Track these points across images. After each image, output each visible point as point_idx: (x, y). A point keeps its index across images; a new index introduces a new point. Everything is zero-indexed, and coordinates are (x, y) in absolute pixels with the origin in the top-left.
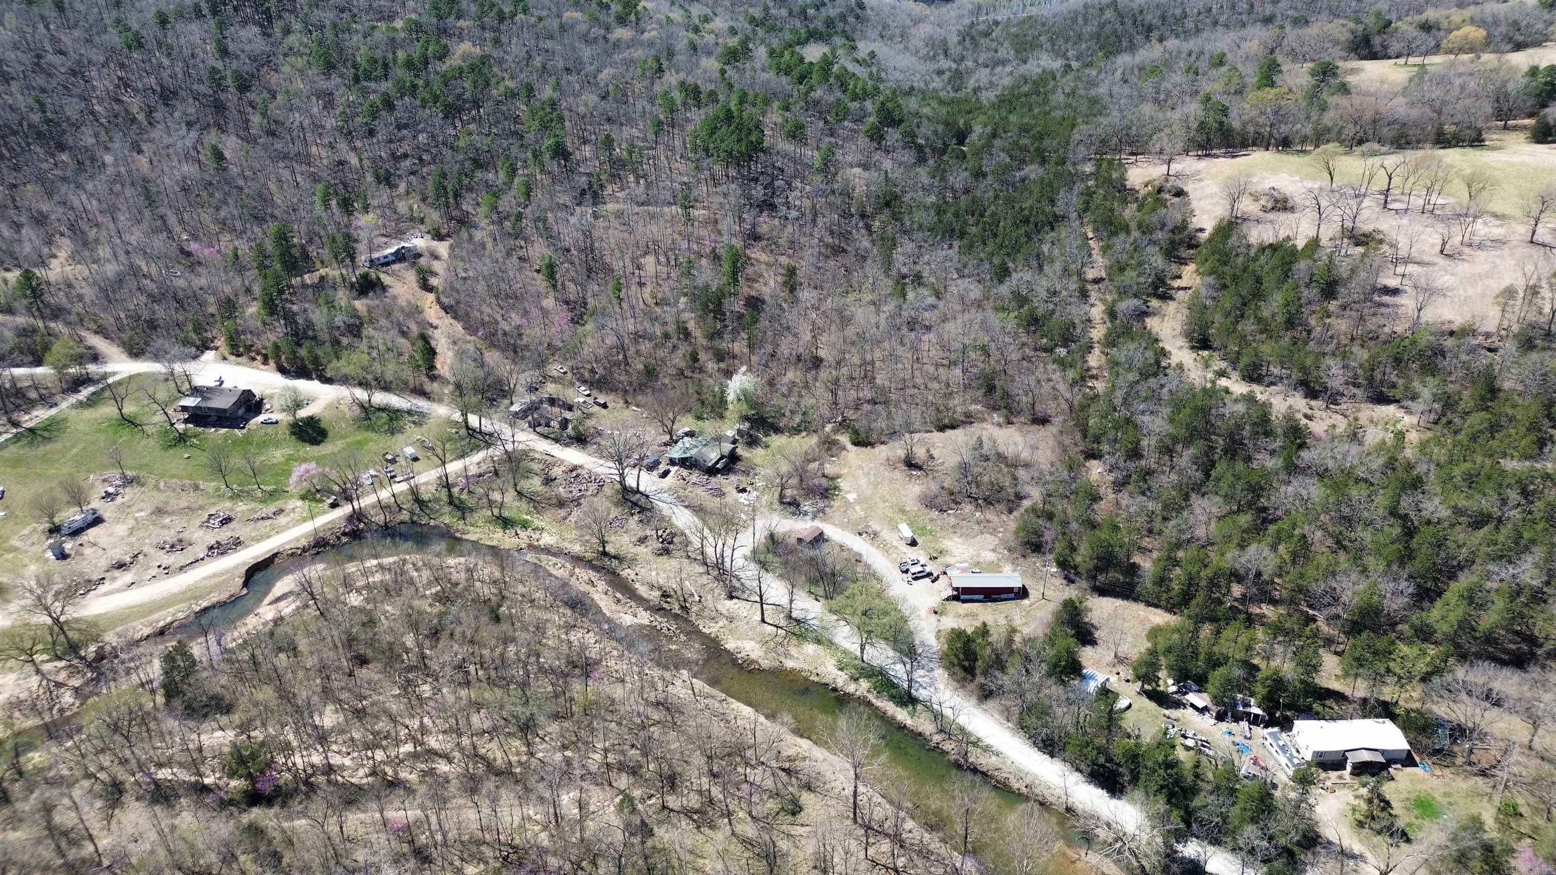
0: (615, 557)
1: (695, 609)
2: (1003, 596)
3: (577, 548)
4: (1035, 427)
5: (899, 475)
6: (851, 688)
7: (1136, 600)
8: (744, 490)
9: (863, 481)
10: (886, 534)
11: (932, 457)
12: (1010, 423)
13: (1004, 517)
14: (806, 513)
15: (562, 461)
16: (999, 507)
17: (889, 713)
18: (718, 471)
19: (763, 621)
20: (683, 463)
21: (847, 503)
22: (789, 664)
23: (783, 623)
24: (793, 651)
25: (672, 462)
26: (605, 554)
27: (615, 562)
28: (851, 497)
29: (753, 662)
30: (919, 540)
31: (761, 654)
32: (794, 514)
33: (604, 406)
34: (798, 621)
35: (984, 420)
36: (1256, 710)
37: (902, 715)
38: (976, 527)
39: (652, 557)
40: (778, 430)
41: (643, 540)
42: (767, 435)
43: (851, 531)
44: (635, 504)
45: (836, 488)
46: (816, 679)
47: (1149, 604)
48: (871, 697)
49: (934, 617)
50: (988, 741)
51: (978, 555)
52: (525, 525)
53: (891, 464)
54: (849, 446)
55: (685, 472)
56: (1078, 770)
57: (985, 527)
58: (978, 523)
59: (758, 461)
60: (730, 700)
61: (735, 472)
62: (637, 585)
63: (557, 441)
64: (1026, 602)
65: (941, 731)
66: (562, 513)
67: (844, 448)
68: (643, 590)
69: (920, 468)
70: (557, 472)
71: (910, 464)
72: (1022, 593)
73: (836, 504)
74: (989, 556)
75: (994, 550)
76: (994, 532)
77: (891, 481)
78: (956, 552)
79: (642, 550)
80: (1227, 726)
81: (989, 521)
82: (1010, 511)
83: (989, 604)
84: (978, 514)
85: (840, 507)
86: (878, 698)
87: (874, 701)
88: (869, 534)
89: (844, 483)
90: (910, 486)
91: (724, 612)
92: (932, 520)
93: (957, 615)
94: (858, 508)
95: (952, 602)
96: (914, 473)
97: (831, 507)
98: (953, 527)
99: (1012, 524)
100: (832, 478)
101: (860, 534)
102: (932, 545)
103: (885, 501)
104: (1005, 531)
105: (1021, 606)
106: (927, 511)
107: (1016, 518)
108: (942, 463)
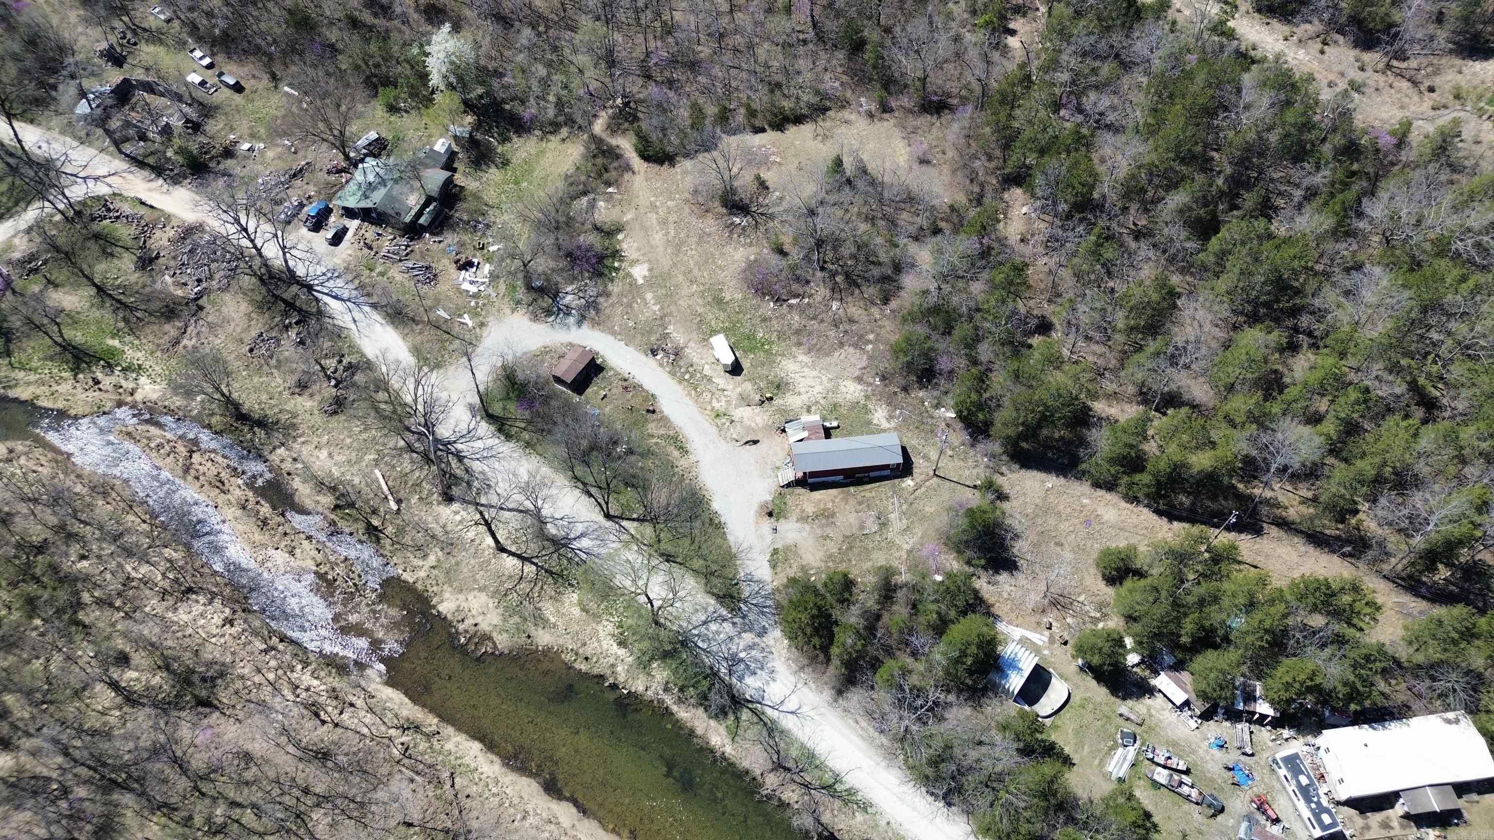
1: (389, 529)
2: (874, 474)
4: (926, 120)
5: (713, 225)
7: (1080, 476)
8: (467, 265)
9: (657, 238)
10: (693, 353)
11: (763, 185)
12: (886, 109)
13: (876, 312)
14: (567, 311)
15: (168, 217)
16: (868, 291)
17: (699, 731)
18: (424, 229)
19: (501, 547)
21: (633, 284)
22: (543, 638)
23: (532, 549)
24: (548, 610)
25: (350, 213)
26: (241, 417)
28: (639, 273)
29: (485, 638)
30: (745, 364)
31: (497, 620)
32: (548, 312)
33: (238, 88)
34: (556, 544)
35: (844, 104)
36: (1264, 708)
37: (719, 735)
38: (832, 333)
39: (318, 419)
41: (305, 383)
42: (505, 140)
43: (640, 348)
44: (290, 305)
45: (616, 254)
46: (583, 667)
47: (1097, 485)
48: (669, 700)
49: (767, 524)
50: (851, 780)
51: (835, 390)
52: (109, 364)
53: (700, 202)
54: (636, 162)
55: (370, 232)
58: (836, 324)
59: (490, 195)
60: (450, 730)
61: (453, 227)
62: (296, 484)
63: (158, 171)
64: (908, 482)
65: (779, 766)
66: (171, 329)
67: (628, 168)
69: (745, 210)
70: (161, 240)
71: (730, 201)
72: (905, 469)
73: (615, 288)
74: (852, 391)
75: (859, 379)
76: (859, 342)
77: (703, 237)
78: (802, 385)
79: (301, 403)
80: (1219, 728)
81: (851, 321)
82: (886, 301)
83: (852, 489)
84: (835, 305)
85: (621, 294)
86: (680, 701)
87: (675, 708)
88: (666, 353)
89: (628, 244)
90: (729, 249)
91: (438, 531)
92: (764, 320)
93: (803, 518)
94: (649, 296)
95: (799, 490)
96: (737, 220)
97: (608, 295)
98: (798, 332)
99: (888, 325)
100: (609, 232)
101: (654, 353)
102: (765, 371)
103: (692, 282)
104: (876, 341)
105: (901, 492)
106: (756, 301)
107: (894, 315)
108: (781, 199)
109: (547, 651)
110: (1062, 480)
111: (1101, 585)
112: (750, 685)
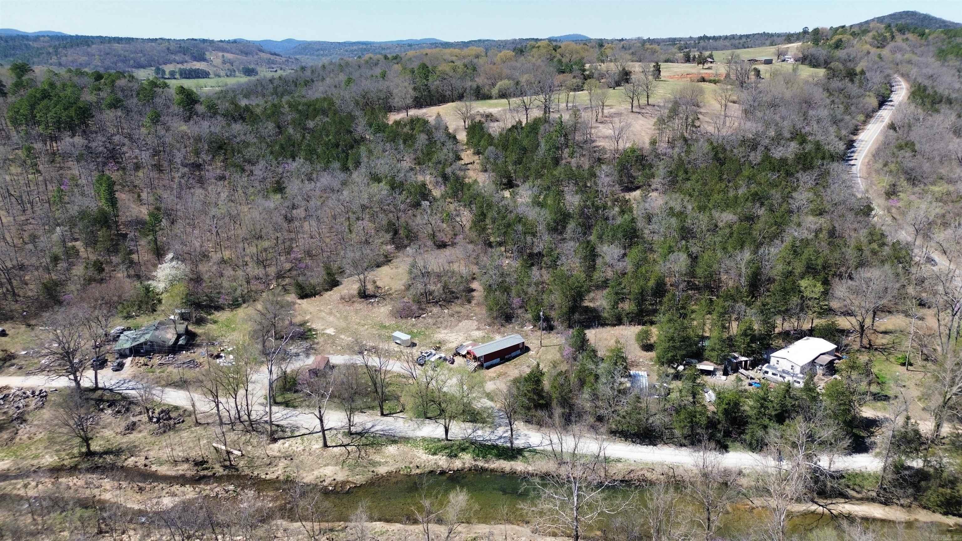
0: (108, 452)
1: (242, 463)
2: (513, 354)
3: (49, 460)
4: (441, 251)
5: (360, 305)
6: (457, 464)
7: (604, 325)
8: (219, 356)
9: (331, 319)
10: (384, 345)
11: (378, 287)
13: (468, 306)
14: (297, 355)
16: (459, 301)
17: (507, 469)
18: (182, 348)
19: (326, 445)
20: (136, 351)
21: (329, 336)
22: (382, 470)
23: (346, 441)
24: (377, 458)
25: (122, 355)
26: (90, 454)
27: (109, 459)
28: (330, 331)
29: (344, 483)
30: (416, 341)
31: (347, 473)
32: (285, 359)
33: (3, 334)
34: (360, 434)
35: (398, 257)
36: (743, 359)
37: (519, 466)
38: (452, 319)
39: (153, 439)
40: (219, 308)
41: (132, 427)
42: (210, 314)
43: (351, 354)
44: (99, 401)
45: (311, 330)
46: (418, 471)
47: (614, 325)
48: (481, 463)
51: (470, 335)
53: (347, 300)
54: (299, 301)
55: (142, 360)
56: (682, 445)
57: (460, 317)
58: (452, 315)
59: (215, 333)
61: (199, 346)
62: (154, 468)
64: (531, 353)
65: (562, 463)
67: (295, 304)
68: (164, 470)
69: (374, 296)
71: (364, 295)
72: (525, 349)
73: (320, 340)
74: (478, 333)
75: (478, 329)
76: (468, 318)
77: (356, 312)
78: (451, 339)
79: (134, 436)
80: (734, 376)
81: (458, 312)
82: (469, 302)
83: (507, 363)
84: (446, 311)
85: (325, 341)
86: (487, 462)
87: (486, 465)
88: (369, 350)
89: (315, 325)
90: (375, 310)
91: (278, 454)
92: (413, 325)
93: (493, 379)
94: (343, 337)
95: (482, 370)
96: (373, 301)
97: (318, 343)
98: (434, 324)
99: (477, 309)
100: (302, 324)
101: (361, 353)
102: (428, 341)
103: (363, 326)
104: (476, 315)
105: (531, 356)
106: (404, 321)
107: (478, 304)
108: (391, 289)
109: (390, 473)
111: (645, 353)
112: (519, 443)
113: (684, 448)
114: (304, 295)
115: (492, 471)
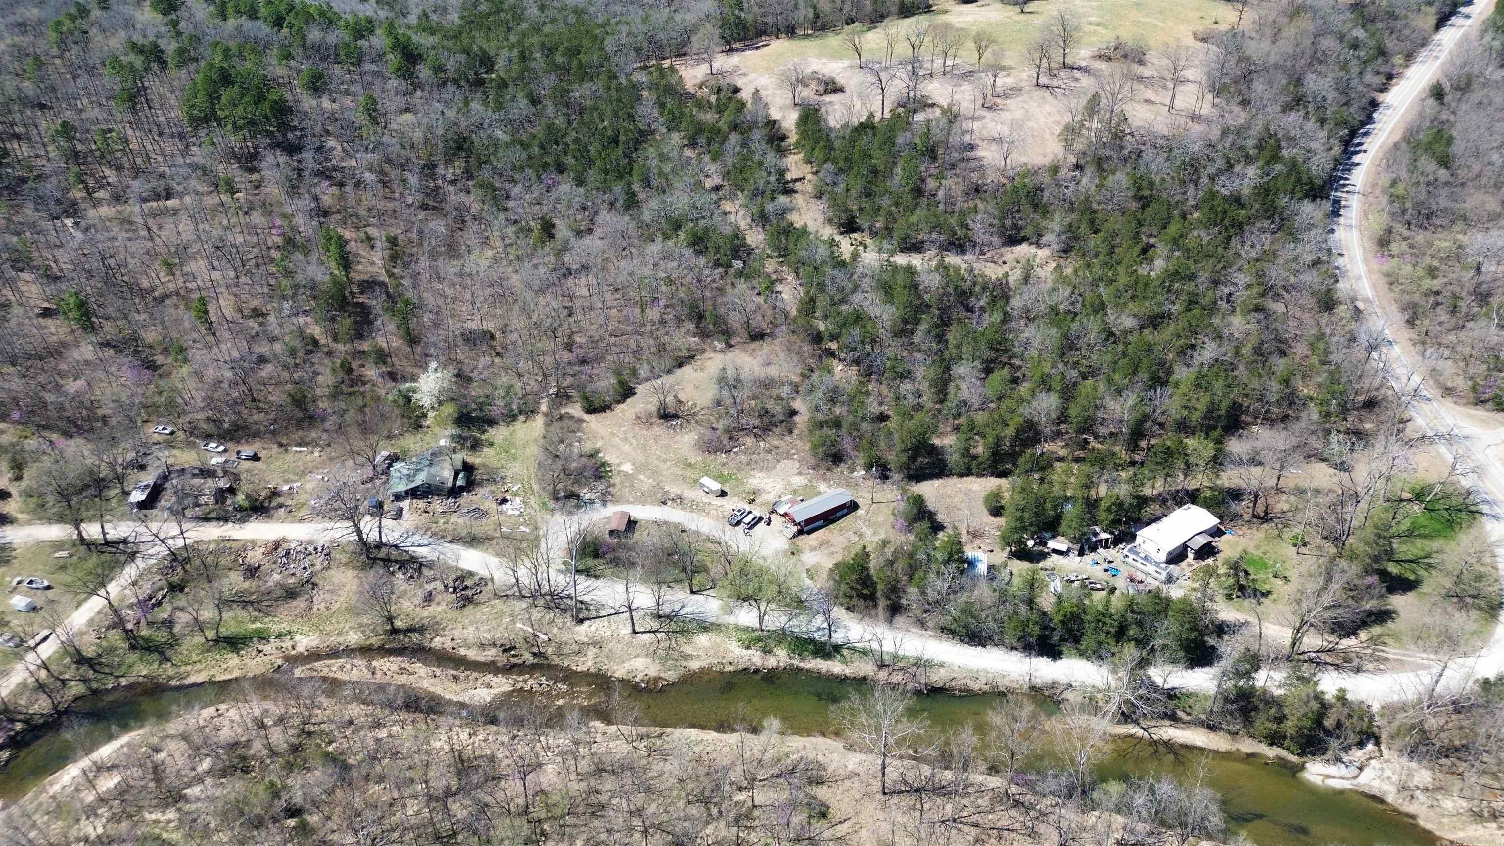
0: (411, 630)
1: (550, 651)
2: (839, 515)
3: (353, 639)
4: (756, 345)
5: (659, 429)
6: (772, 662)
7: (949, 475)
8: (504, 501)
9: (626, 448)
10: (690, 494)
11: (680, 402)
12: (730, 345)
13: (788, 438)
14: (592, 502)
15: (254, 543)
16: (778, 430)
17: (824, 670)
18: (462, 489)
19: (635, 632)
20: (413, 493)
21: (626, 475)
22: (695, 665)
23: (655, 625)
24: (688, 649)
25: (398, 497)
26: (395, 631)
27: (415, 637)
28: (627, 468)
29: (657, 679)
30: (726, 489)
31: (658, 667)
32: (578, 507)
33: (255, 458)
34: (668, 617)
35: (703, 351)
36: (1104, 536)
37: (835, 667)
38: (769, 457)
39: (453, 614)
40: (492, 422)
41: (429, 598)
42: (484, 432)
43: (652, 503)
44: (387, 561)
45: (603, 464)
46: (731, 668)
47: (961, 475)
48: (796, 662)
49: (794, 558)
50: (926, 656)
51: (790, 483)
52: (263, 637)
53: (644, 420)
54: (587, 417)
55: (421, 504)
56: (1013, 648)
57: (780, 455)
58: (769, 452)
59: (494, 463)
60: (668, 730)
61: (480, 484)
62: (462, 652)
63: (225, 519)
64: (860, 512)
65: (882, 666)
66: (300, 603)
67: (581, 421)
68: (473, 654)
69: (676, 416)
70: (255, 557)
71: (665, 415)
72: (853, 506)
73: (616, 480)
74: (799, 481)
75: (800, 474)
76: (788, 456)
77: (656, 438)
78: (768, 488)
79: (434, 610)
80: (1089, 558)
81: (777, 448)
82: (790, 432)
83: (831, 526)
84: (762, 444)
85: (622, 483)
86: (803, 660)
87: (802, 665)
88: (673, 500)
89: (609, 457)
90: (678, 438)
91: (585, 640)
92: (724, 465)
93: (813, 549)
94: (642, 477)
95: (801, 537)
96: (674, 423)
97: (614, 485)
98: (748, 464)
99: (800, 443)
100: (593, 455)
101: (664, 503)
102: (741, 489)
103: (665, 461)
104: (798, 452)
105: (859, 518)
106: (712, 457)
107: (800, 437)
108: (695, 405)
109: (702, 669)
110: (941, 481)
111: (993, 519)
112: (838, 637)
113: (1014, 652)
114: (592, 409)
115: (808, 671)
